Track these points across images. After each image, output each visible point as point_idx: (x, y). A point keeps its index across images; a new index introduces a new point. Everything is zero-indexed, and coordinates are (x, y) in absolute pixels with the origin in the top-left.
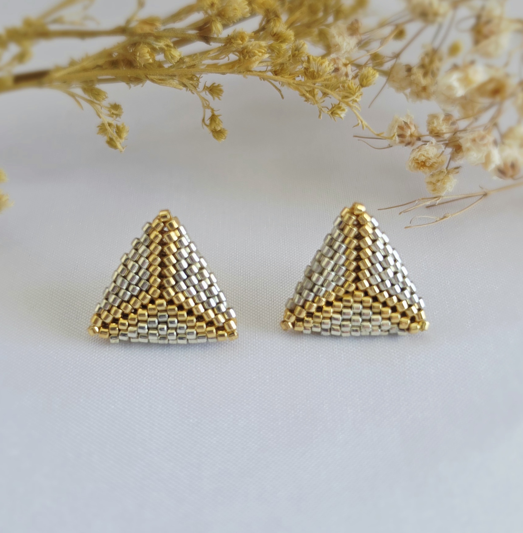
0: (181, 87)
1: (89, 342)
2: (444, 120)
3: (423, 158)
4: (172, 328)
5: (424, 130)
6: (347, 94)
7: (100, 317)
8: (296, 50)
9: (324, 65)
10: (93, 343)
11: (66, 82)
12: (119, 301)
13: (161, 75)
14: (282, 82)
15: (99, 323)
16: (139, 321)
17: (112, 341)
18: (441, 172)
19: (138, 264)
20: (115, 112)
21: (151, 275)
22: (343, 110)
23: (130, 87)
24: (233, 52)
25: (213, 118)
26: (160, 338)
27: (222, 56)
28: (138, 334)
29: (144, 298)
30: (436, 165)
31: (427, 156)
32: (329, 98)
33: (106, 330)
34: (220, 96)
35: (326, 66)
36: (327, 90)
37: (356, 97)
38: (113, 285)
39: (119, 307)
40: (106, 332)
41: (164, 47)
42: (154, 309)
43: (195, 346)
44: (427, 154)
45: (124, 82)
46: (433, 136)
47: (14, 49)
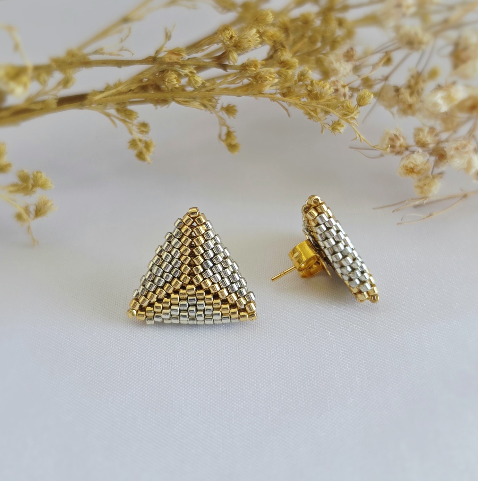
0: (203, 108)
1: (128, 324)
2: (428, 133)
3: (411, 165)
4: (200, 310)
5: (411, 142)
6: (347, 112)
7: (138, 302)
8: (301, 76)
9: (325, 88)
10: (131, 325)
11: (102, 104)
12: (154, 287)
13: (185, 97)
14: (288, 102)
15: (137, 307)
16: (171, 304)
17: (148, 322)
18: (427, 177)
19: (171, 254)
20: (145, 130)
21: (183, 264)
22: (343, 126)
23: (157, 108)
24: (247, 77)
25: (229, 134)
26: (190, 319)
27: (237, 81)
28: (171, 315)
29: (177, 283)
30: (423, 171)
31: (415, 163)
32: (329, 116)
33: (143, 313)
34: (234, 116)
35: (327, 89)
36: (329, 109)
37: (354, 115)
38: (150, 273)
39: (154, 292)
40: (143, 315)
41: (189, 73)
42: (184, 294)
43: (220, 326)
44: (415, 161)
45: (152, 103)
46: (419, 147)
47: (58, 76)
